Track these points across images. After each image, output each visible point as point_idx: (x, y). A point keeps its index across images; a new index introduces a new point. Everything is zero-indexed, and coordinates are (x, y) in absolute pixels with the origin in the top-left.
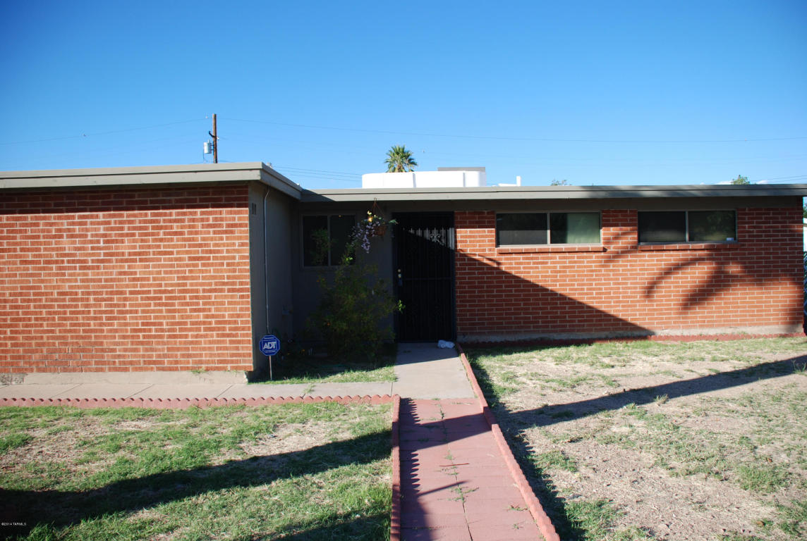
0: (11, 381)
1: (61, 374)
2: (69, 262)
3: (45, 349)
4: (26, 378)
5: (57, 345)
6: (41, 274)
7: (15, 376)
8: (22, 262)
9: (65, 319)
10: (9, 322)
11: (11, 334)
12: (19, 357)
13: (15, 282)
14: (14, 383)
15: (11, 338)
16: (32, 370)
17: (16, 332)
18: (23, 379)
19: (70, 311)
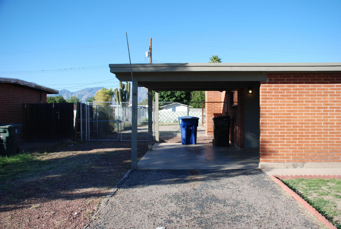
0: (298, 167)
1: (323, 163)
2: (330, 108)
3: (316, 150)
4: (305, 165)
5: (322, 148)
6: (315, 113)
7: (299, 164)
8: (306, 108)
9: (327, 136)
10: (298, 137)
11: (298, 143)
12: (302, 155)
13: (302, 117)
14: (299, 167)
15: (299, 145)
16: (308, 161)
17: (302, 142)
18: (304, 165)
19: (330, 132)
